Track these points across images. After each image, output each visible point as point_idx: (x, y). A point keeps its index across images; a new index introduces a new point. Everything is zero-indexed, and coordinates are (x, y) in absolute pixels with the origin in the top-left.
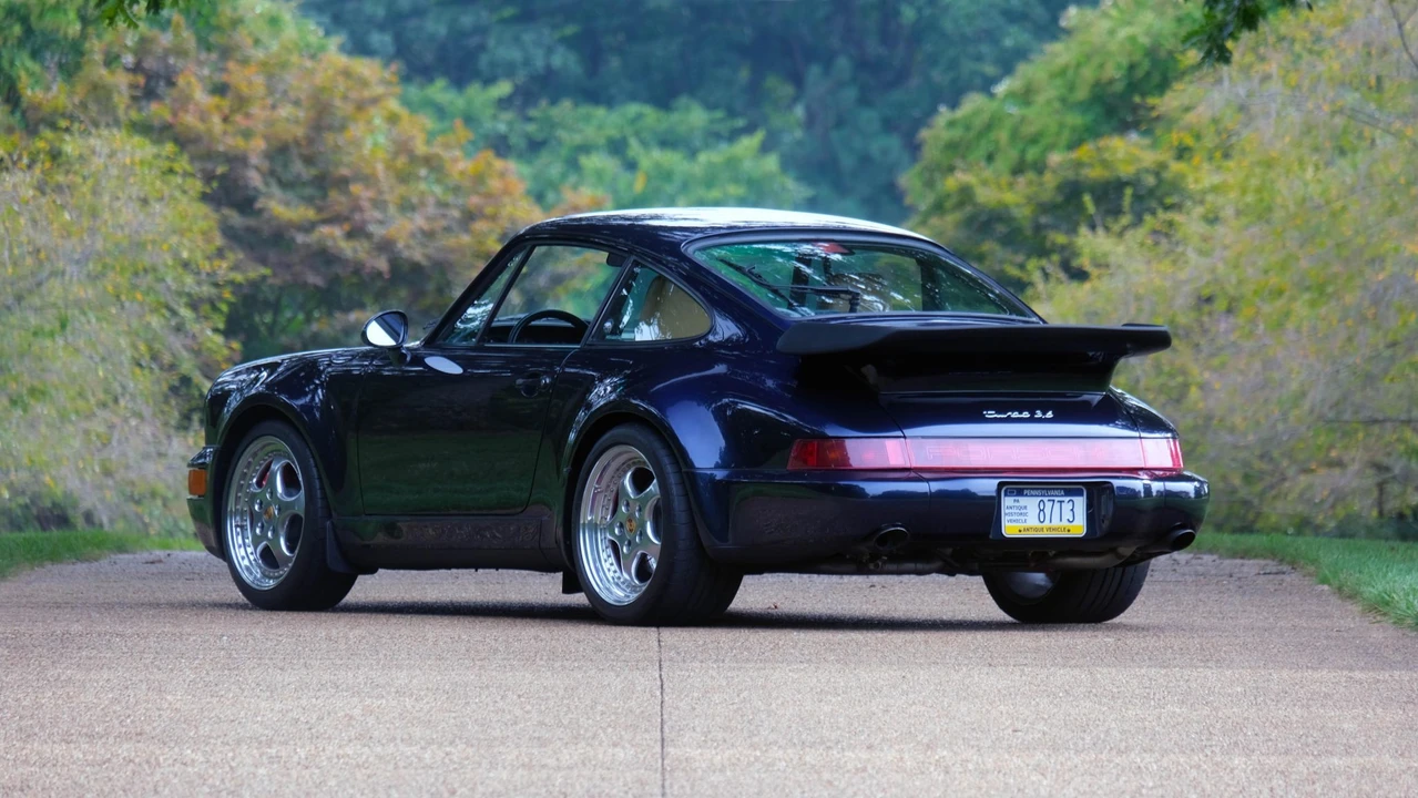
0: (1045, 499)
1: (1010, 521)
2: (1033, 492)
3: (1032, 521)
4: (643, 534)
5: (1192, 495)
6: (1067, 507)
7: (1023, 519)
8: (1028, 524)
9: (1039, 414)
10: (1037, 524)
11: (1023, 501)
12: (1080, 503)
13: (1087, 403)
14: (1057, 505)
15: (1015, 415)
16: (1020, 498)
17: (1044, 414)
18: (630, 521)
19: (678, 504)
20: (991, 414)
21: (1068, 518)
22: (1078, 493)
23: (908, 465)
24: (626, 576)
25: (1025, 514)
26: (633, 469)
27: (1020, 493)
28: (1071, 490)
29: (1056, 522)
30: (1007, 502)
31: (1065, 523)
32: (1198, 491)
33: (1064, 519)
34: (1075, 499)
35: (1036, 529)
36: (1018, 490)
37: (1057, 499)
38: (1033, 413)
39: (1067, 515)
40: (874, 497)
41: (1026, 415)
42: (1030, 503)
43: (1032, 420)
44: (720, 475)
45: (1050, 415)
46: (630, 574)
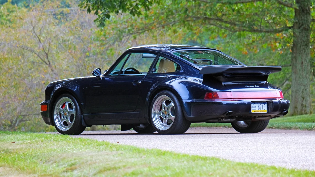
0: (259, 104)
1: (253, 109)
2: (257, 103)
3: (257, 109)
4: (168, 115)
5: (286, 103)
6: (264, 106)
7: (256, 109)
8: (256, 110)
9: (256, 86)
10: (258, 110)
11: (255, 105)
12: (266, 105)
13: (263, 84)
14: (262, 106)
15: (251, 86)
16: (254, 104)
17: (257, 86)
18: (165, 112)
19: (179, 107)
20: (246, 86)
21: (264, 109)
22: (266, 103)
23: (232, 98)
24: (164, 124)
25: (255, 108)
26: (165, 100)
27: (254, 103)
28: (264, 102)
29: (262, 110)
30: (252, 105)
31: (263, 110)
32: (287, 102)
33: (263, 109)
34: (265, 104)
35: (258, 111)
36: (254, 102)
37: (262, 104)
38: (255, 86)
39: (264, 108)
40: (225, 105)
41: (253, 86)
42: (256, 105)
43: (255, 87)
44: (190, 101)
45: (258, 86)
46: (165, 124)
